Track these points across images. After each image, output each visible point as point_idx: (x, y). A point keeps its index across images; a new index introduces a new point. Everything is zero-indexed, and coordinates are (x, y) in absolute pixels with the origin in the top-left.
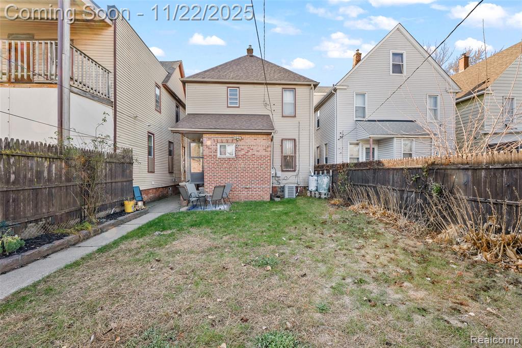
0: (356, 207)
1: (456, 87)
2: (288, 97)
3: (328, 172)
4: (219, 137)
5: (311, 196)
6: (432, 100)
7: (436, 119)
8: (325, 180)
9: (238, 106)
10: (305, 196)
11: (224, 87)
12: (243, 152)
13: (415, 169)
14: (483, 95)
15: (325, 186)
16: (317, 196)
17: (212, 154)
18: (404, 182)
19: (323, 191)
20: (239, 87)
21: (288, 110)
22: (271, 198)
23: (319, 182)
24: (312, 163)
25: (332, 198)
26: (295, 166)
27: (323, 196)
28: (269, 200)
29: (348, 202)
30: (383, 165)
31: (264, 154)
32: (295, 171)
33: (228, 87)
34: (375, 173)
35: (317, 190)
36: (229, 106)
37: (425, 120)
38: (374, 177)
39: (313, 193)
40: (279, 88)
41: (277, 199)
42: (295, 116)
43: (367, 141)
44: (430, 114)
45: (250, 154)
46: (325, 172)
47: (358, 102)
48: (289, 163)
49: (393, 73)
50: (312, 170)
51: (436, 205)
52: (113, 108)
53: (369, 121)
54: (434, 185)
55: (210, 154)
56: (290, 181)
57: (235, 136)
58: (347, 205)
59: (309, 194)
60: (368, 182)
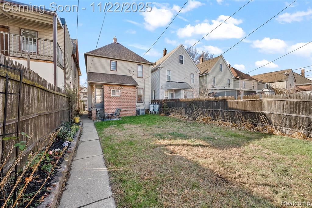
0: (171, 116)
1: (199, 71)
2: (140, 68)
3: (158, 103)
4: (112, 87)
5: (151, 113)
6: (192, 75)
7: (193, 82)
8: (157, 106)
9: (116, 70)
10: (148, 113)
11: (109, 60)
12: (124, 94)
13: (189, 102)
14: (207, 75)
15: (157, 109)
16: (154, 113)
17: (109, 94)
18: (186, 106)
19: (156, 111)
20: (116, 61)
21: (140, 75)
22: (136, 115)
23: (155, 107)
24: (150, 99)
25: (160, 113)
26: (143, 100)
27: (156, 113)
28: (135, 115)
29: (168, 114)
30: (180, 100)
31: (133, 95)
32: (143, 102)
33: (111, 61)
34: (177, 103)
35: (153, 111)
36: (111, 70)
37: (190, 83)
38: (177, 105)
39: (152, 112)
40: (136, 64)
41: (138, 115)
42: (143, 78)
43: (171, 90)
44: (192, 81)
45: (127, 95)
46: (157, 103)
47: (168, 74)
48: (140, 99)
49: (180, 63)
50: (150, 102)
51: (195, 112)
52: (64, 71)
53: (172, 82)
54: (194, 106)
55: (108, 94)
56: (141, 107)
57: (120, 86)
58: (168, 115)
59: (150, 113)
60: (174, 106)
